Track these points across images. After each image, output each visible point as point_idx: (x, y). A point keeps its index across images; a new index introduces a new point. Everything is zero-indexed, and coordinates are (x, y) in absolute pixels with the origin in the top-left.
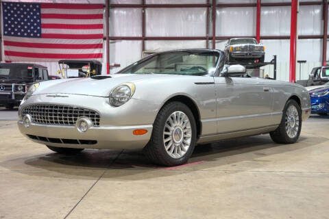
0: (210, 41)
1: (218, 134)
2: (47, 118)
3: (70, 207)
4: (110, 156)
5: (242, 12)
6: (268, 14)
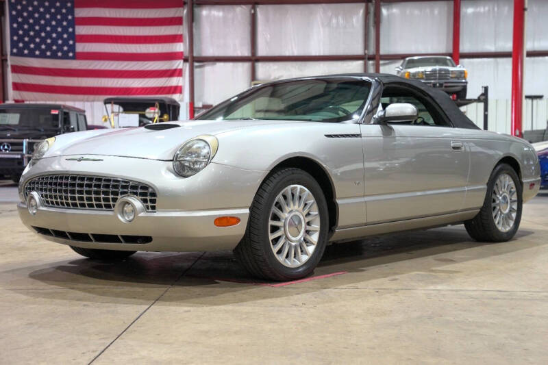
0: (371, 62)
1: (366, 224)
2: (66, 198)
3: (93, 351)
4: (180, 264)
5: (428, 11)
6: (474, 13)
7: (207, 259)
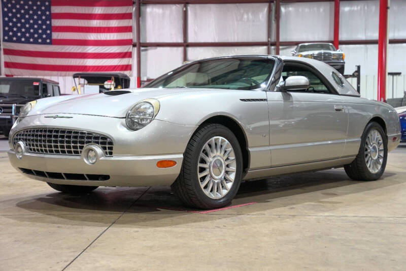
0: (273, 47)
1: (271, 167)
2: (45, 146)
5: (315, 9)
7: (150, 192)
